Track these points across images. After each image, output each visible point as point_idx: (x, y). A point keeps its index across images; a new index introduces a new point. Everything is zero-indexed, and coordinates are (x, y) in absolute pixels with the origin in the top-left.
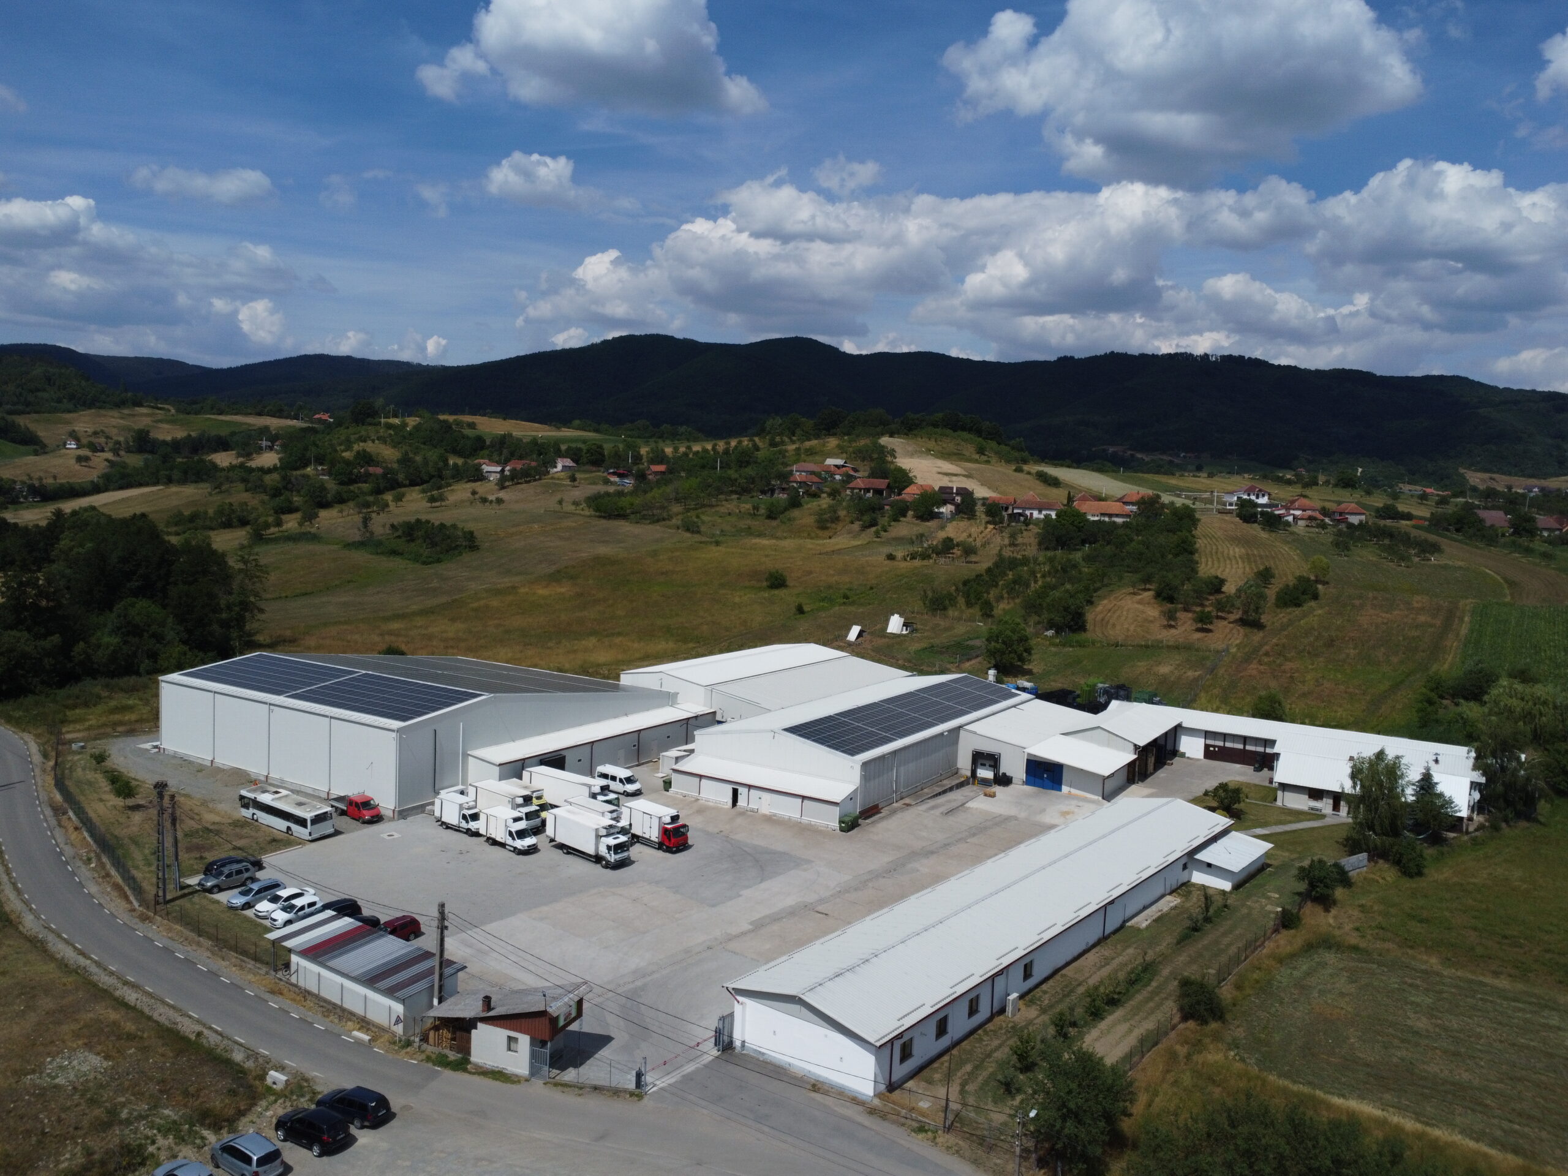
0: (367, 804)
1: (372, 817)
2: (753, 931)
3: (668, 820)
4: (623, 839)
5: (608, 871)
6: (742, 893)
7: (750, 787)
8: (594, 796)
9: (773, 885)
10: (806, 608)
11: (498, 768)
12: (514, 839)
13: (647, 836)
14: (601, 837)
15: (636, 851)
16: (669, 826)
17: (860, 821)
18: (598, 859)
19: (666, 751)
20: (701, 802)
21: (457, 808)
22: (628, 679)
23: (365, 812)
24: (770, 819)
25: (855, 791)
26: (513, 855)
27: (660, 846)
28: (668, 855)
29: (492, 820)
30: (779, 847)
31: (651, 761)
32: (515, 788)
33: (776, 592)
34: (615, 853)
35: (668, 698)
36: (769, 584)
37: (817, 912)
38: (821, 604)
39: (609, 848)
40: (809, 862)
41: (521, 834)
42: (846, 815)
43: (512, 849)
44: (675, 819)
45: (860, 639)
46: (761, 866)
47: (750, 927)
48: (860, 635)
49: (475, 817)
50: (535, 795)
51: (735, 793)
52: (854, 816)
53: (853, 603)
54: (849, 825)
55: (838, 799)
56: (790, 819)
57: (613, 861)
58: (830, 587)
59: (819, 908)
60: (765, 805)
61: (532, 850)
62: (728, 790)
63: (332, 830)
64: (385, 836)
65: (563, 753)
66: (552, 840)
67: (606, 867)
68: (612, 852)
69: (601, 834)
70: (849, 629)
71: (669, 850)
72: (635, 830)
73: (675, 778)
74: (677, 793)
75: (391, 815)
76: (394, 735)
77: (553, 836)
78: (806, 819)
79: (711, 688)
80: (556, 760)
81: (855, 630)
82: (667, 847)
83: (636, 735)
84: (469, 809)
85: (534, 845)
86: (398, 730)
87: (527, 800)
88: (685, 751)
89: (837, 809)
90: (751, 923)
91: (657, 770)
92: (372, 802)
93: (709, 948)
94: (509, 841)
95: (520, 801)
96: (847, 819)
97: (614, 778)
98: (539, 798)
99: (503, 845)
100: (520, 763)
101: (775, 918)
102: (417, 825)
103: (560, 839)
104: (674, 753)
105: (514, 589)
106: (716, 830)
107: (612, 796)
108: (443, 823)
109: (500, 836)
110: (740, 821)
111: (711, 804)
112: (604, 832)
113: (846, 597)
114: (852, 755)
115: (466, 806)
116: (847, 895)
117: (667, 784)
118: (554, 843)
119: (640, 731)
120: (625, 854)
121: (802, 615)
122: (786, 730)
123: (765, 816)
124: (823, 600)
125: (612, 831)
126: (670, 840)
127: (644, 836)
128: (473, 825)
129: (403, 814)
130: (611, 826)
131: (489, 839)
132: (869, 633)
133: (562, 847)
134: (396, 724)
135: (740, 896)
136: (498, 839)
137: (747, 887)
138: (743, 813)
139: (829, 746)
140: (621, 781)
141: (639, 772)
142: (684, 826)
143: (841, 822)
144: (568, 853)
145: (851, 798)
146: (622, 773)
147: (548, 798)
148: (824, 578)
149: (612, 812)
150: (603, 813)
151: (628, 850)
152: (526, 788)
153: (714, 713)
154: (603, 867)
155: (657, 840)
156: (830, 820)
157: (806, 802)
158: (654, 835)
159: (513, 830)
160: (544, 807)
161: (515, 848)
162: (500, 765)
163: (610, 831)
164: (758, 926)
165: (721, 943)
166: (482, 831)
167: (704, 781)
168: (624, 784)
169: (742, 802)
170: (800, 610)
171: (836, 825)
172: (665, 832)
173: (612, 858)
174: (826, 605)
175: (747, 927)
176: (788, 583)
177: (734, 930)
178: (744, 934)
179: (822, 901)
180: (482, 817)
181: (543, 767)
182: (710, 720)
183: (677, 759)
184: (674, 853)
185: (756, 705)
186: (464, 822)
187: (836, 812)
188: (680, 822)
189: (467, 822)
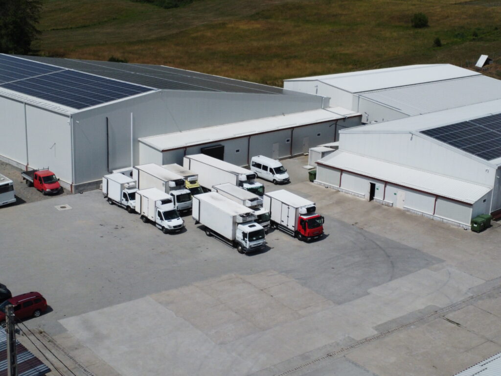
0: (49, 178)
1: (52, 190)
2: (378, 337)
3: (304, 211)
4: (258, 227)
5: (244, 255)
6: (369, 291)
7: (386, 183)
8: (240, 184)
9: (403, 285)
10: (443, 42)
11: (161, 154)
12: (161, 219)
13: (285, 224)
14: (239, 224)
15: (272, 238)
16: (305, 217)
17: (492, 222)
18: (235, 244)
19: (315, 146)
20: (341, 193)
21: (119, 186)
22: (289, 85)
23: (46, 185)
24: (404, 214)
25: (489, 194)
26: (161, 233)
27: (296, 235)
28: (303, 243)
29: (144, 200)
30: (411, 243)
31: (303, 155)
32: (173, 172)
33: (420, 30)
34: (250, 241)
35: (322, 102)
36: (414, 24)
37: (448, 320)
38: (455, 39)
39: (245, 235)
40: (440, 261)
41: (169, 215)
42: (478, 216)
43: (161, 228)
44: (311, 210)
45: (487, 66)
46: (392, 262)
47: (376, 333)
48: (487, 63)
49: (132, 196)
50: (189, 179)
51: (373, 187)
52: (486, 217)
53: (481, 39)
54: (481, 225)
55: (472, 201)
56: (422, 215)
57: (248, 247)
58: (462, 27)
59: (450, 316)
60: (400, 200)
61: (179, 230)
62: (367, 184)
63: (14, 200)
64: (58, 208)
65: (222, 144)
66: (197, 222)
67: (242, 252)
68: (247, 239)
69: (238, 221)
70: (478, 58)
71: (304, 239)
72: (275, 218)
73: (319, 171)
74: (320, 184)
75: (70, 189)
76: (69, 120)
77: (197, 219)
78: (438, 217)
79: (359, 94)
80: (215, 150)
81: (483, 59)
82: (302, 236)
83: (290, 131)
84: (129, 188)
85: (180, 226)
86: (72, 116)
87: (180, 184)
88: (331, 147)
89: (470, 211)
90: (376, 328)
91: (306, 163)
92: (54, 176)
93: (329, 355)
94: (158, 221)
95: (173, 184)
96: (480, 220)
97: (265, 168)
98: (193, 182)
99: (154, 223)
100: (182, 151)
101: (402, 324)
102: (89, 199)
103: (204, 222)
104: (321, 148)
105: (223, 25)
106: (352, 222)
107: (257, 184)
108: (109, 200)
109: (151, 215)
110: (375, 214)
111: (350, 196)
112: (240, 220)
113: (475, 35)
114: (488, 159)
115: (127, 186)
116: (480, 302)
117: (313, 176)
118: (199, 225)
119: (293, 128)
120: (261, 242)
121: (439, 48)
122: (424, 132)
123: (399, 210)
124: (456, 36)
125: (249, 219)
126: (305, 229)
127: (282, 223)
128: (131, 203)
129: (79, 189)
130: (248, 215)
131: (143, 217)
132: (494, 62)
133: (205, 228)
134: (71, 111)
135: (368, 294)
136: (150, 218)
137: (376, 284)
138: (379, 207)
139: (465, 150)
140: (271, 170)
141: (290, 164)
142: (320, 218)
143: (473, 222)
144: (210, 235)
145: (484, 200)
146: (273, 163)
147: (201, 182)
148: (457, 20)
149: (252, 200)
150: (244, 201)
151: (263, 237)
152: (182, 172)
153: (360, 116)
154: (239, 252)
155: (293, 229)
156: (463, 220)
157: (439, 201)
158: (291, 224)
159: (162, 211)
160: (195, 191)
161: (163, 227)
162: (163, 151)
163: (246, 218)
164: (384, 331)
165: (342, 350)
166: (138, 210)
167: (344, 175)
168: (273, 173)
169: (378, 196)
170: (438, 43)
171: (468, 225)
172: (301, 222)
173: (248, 244)
174: (459, 40)
175: (371, 332)
176: (429, 24)
177: (358, 335)
178: (367, 340)
179: (453, 307)
180: (137, 197)
181: (202, 155)
182: (357, 121)
183: (324, 154)
184: (309, 242)
185: (398, 110)
186: (124, 199)
187: (469, 212)
188: (317, 214)
189: (127, 200)
